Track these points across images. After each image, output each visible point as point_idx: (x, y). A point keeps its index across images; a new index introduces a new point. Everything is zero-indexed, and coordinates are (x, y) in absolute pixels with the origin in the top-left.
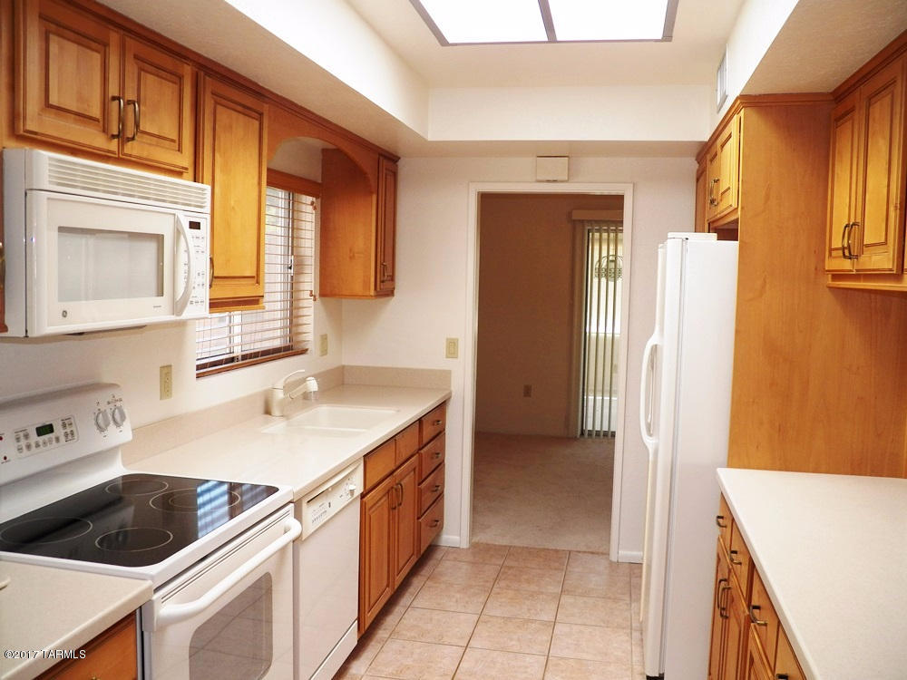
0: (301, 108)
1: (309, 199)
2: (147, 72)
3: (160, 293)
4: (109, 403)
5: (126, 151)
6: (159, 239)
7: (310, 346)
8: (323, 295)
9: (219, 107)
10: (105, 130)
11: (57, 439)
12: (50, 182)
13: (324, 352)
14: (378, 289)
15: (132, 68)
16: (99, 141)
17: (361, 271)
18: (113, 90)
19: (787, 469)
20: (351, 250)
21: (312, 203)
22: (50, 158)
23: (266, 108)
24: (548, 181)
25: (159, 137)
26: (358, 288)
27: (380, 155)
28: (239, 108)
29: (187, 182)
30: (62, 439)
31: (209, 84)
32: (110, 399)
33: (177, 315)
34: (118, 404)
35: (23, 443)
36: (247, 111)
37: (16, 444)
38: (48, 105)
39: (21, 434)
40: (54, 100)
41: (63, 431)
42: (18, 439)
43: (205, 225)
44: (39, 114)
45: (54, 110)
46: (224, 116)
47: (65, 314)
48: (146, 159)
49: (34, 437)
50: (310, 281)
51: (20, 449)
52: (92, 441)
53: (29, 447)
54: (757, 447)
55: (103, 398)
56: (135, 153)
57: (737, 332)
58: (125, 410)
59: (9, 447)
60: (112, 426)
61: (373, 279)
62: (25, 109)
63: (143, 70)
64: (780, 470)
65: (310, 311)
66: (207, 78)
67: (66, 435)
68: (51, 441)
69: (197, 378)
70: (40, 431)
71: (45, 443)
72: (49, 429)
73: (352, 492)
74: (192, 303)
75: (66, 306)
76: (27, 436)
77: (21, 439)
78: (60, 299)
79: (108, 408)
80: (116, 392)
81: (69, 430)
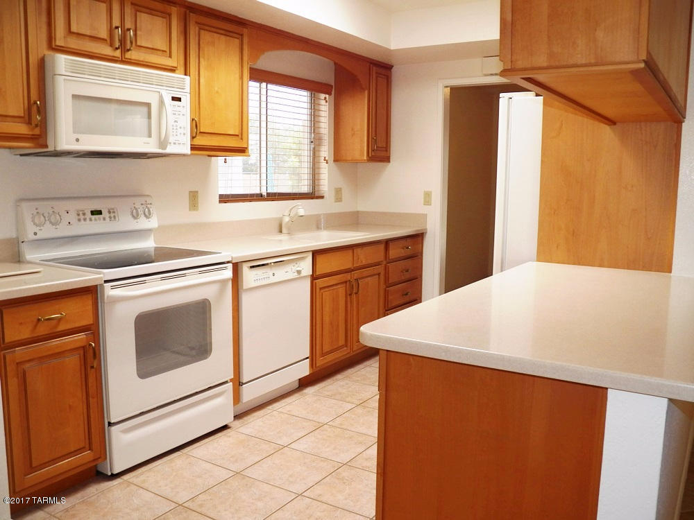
0: (280, 30)
1: (323, 96)
2: (141, 12)
3: (150, 136)
4: (142, 204)
5: (126, 57)
6: (148, 105)
7: (326, 195)
8: (336, 160)
9: (202, 32)
10: (111, 45)
11: (104, 219)
12: (66, 71)
13: (338, 199)
14: (370, 155)
15: (128, 10)
16: (108, 51)
17: (358, 144)
18: (116, 22)
19: (579, 264)
20: (352, 129)
21: (325, 98)
22: (65, 59)
23: (245, 31)
24: (492, 75)
25: (153, 49)
26: (357, 155)
27: (371, 63)
28: (222, 32)
29: (179, 75)
30: (108, 219)
31: (193, 17)
32: (144, 202)
33: (163, 149)
34: (148, 206)
35: (82, 217)
36: (228, 33)
37: (77, 217)
38: (70, 32)
39: (81, 213)
40: (74, 29)
41: (108, 215)
42: (78, 215)
43: (186, 99)
44: (65, 37)
45: (75, 35)
46: (206, 36)
47: (77, 140)
48: (142, 61)
49: (89, 215)
50: (326, 151)
51: (79, 220)
52: (125, 222)
53: (85, 220)
54: (557, 247)
55: (138, 202)
56: (133, 57)
57: (542, 162)
58: (151, 210)
59: (72, 217)
60: (142, 218)
61: (366, 148)
62: (55, 35)
63: (138, 11)
64: (574, 264)
65: (325, 171)
66: (191, 14)
67: (110, 217)
68: (100, 219)
69: (220, 202)
70: (93, 213)
71: (95, 220)
72: (99, 213)
73: (299, 272)
74: (175, 143)
75: (79, 136)
76: (84, 214)
77: (80, 215)
78: (74, 132)
79: (141, 207)
80: (148, 199)
81: (112, 215)
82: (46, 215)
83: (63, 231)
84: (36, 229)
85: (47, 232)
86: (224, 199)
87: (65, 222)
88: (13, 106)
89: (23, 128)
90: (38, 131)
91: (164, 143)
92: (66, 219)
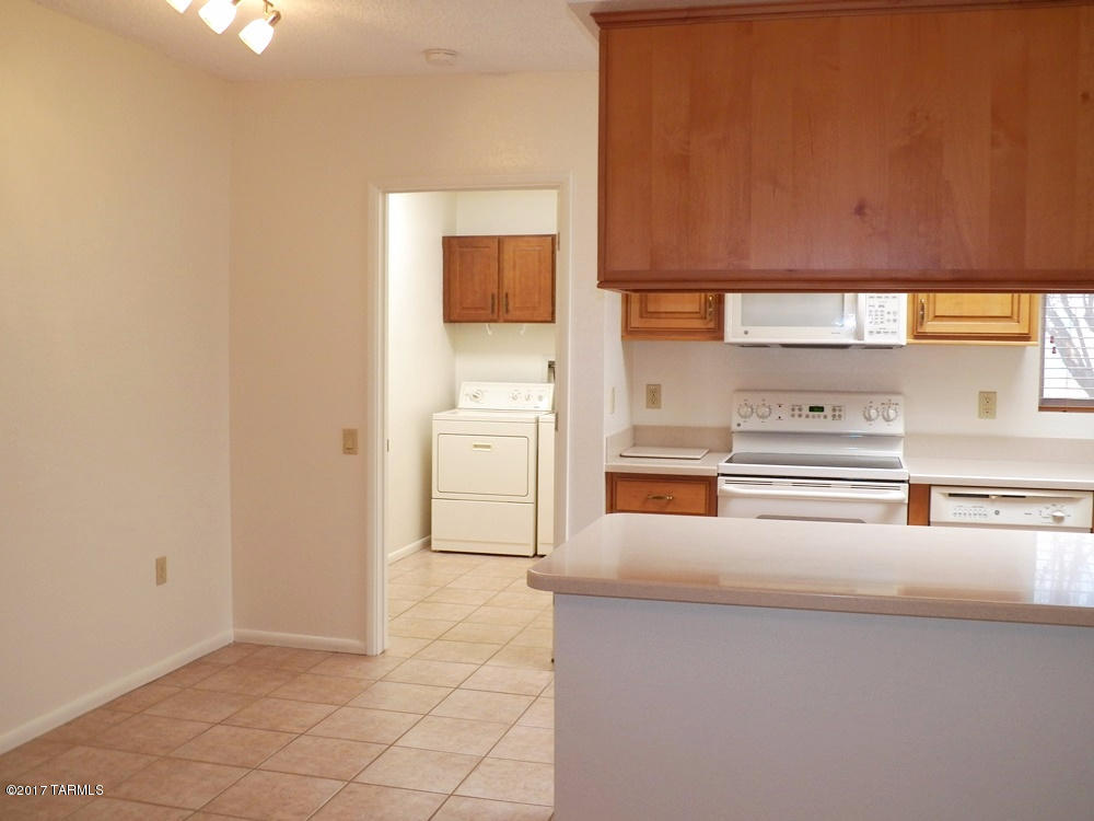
11: (825, 417)
30: (830, 418)
32: (885, 402)
33: (858, 340)
34: (893, 407)
35: (797, 412)
37: (792, 412)
39: (797, 408)
41: (832, 413)
42: (793, 410)
47: (746, 333)
49: (806, 411)
51: (793, 416)
52: (854, 424)
53: (801, 416)
55: (876, 399)
59: (785, 412)
60: (878, 421)
67: (834, 416)
68: (819, 416)
69: (1041, 409)
70: (812, 409)
71: (814, 417)
72: (821, 409)
73: (1060, 519)
74: (879, 333)
75: (747, 328)
76: (800, 410)
77: (796, 410)
78: (743, 324)
79: (880, 408)
80: (894, 399)
81: (837, 413)
82: (754, 407)
83: (770, 425)
84: (741, 421)
85: (753, 424)
86: (1047, 405)
87: (775, 415)
88: (689, 303)
89: (697, 324)
90: (711, 325)
91: (859, 333)
92: (777, 412)
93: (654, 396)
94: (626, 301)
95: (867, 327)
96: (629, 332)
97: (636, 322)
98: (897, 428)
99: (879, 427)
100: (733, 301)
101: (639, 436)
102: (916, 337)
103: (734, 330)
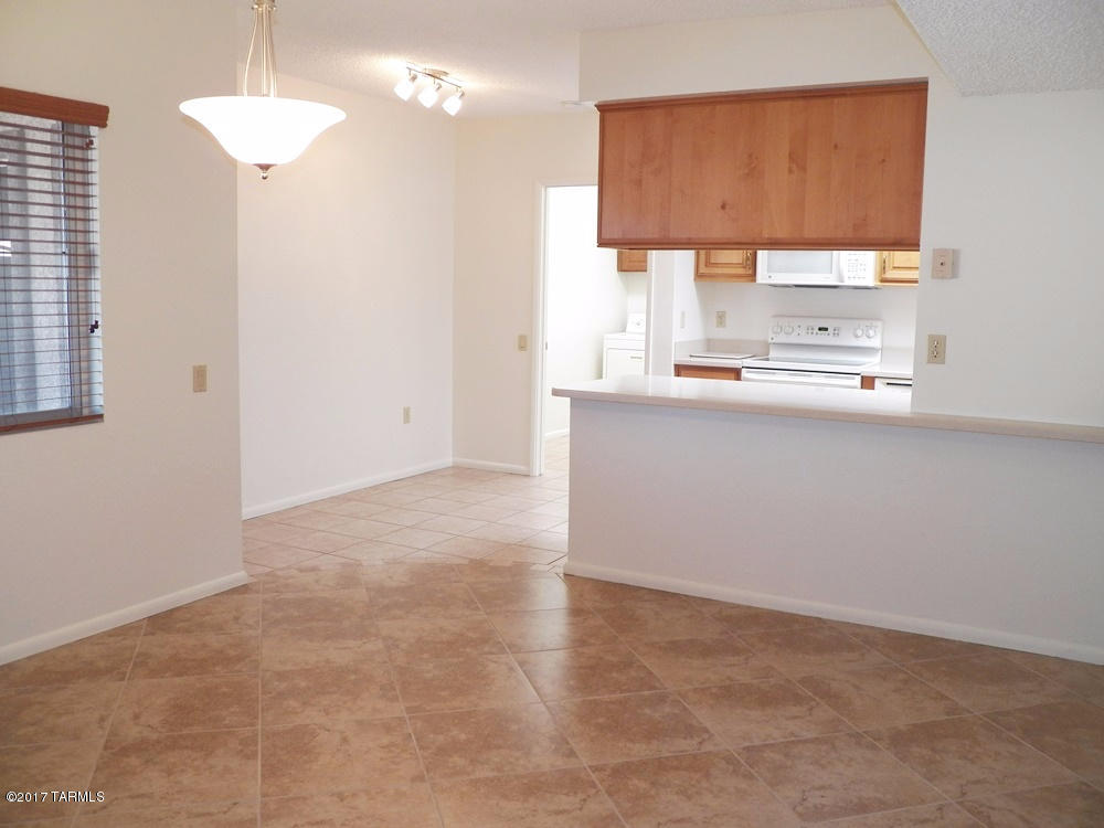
3: (831, 273)
11: (828, 335)
30: (831, 335)
32: (869, 324)
35: (810, 331)
42: (808, 329)
49: (816, 330)
51: (808, 333)
52: (848, 340)
53: (812, 333)
60: (864, 338)
67: (835, 334)
68: (825, 334)
70: (820, 329)
71: (821, 334)
72: (826, 329)
74: (854, 278)
75: (771, 274)
76: (812, 329)
78: (768, 271)
79: (865, 329)
80: (874, 323)
81: (837, 332)
82: (783, 327)
83: (793, 339)
84: (773, 336)
85: (782, 338)
87: (795, 333)
88: (735, 256)
89: (741, 271)
90: (750, 272)
91: (841, 278)
92: (797, 331)
93: (721, 318)
94: (698, 255)
95: (846, 274)
96: (699, 276)
97: (703, 270)
98: (876, 342)
99: (863, 342)
100: (762, 255)
101: (710, 345)
102: (883, 281)
103: (763, 276)
